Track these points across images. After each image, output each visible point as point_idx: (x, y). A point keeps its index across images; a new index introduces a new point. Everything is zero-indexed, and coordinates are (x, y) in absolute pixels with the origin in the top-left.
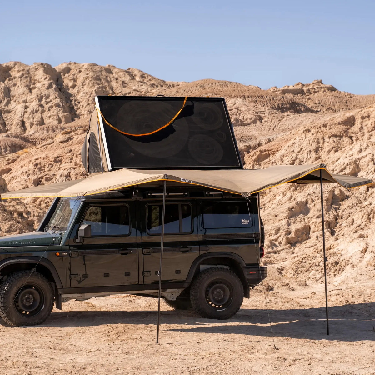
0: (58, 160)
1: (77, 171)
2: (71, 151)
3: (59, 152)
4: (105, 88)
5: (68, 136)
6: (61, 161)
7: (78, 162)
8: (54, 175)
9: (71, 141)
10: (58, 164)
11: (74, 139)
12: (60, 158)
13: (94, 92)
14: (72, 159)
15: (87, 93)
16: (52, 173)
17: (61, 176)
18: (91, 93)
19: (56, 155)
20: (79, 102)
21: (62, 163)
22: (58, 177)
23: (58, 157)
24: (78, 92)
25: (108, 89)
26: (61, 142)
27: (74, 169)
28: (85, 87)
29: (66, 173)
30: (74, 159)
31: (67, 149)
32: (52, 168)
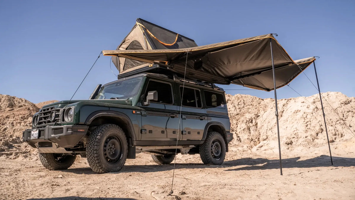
0: (7, 117)
1: (16, 121)
2: (14, 114)
3: (8, 114)
4: (12, 103)
5: (12, 108)
6: (9, 118)
7: (17, 118)
8: (6, 123)
9: (13, 110)
10: (8, 119)
11: (15, 110)
12: (8, 117)
13: (8, 104)
14: (14, 117)
15: (5, 104)
16: (5, 122)
17: (9, 123)
18: (7, 104)
19: (7, 115)
20: (2, 107)
21: (9, 119)
22: (8, 123)
23: (7, 116)
24: (2, 104)
25: (13, 103)
26: (9, 111)
27: (15, 121)
28: (4, 102)
29: (11, 122)
30: (15, 117)
31: (11, 113)
32: (5, 120)
